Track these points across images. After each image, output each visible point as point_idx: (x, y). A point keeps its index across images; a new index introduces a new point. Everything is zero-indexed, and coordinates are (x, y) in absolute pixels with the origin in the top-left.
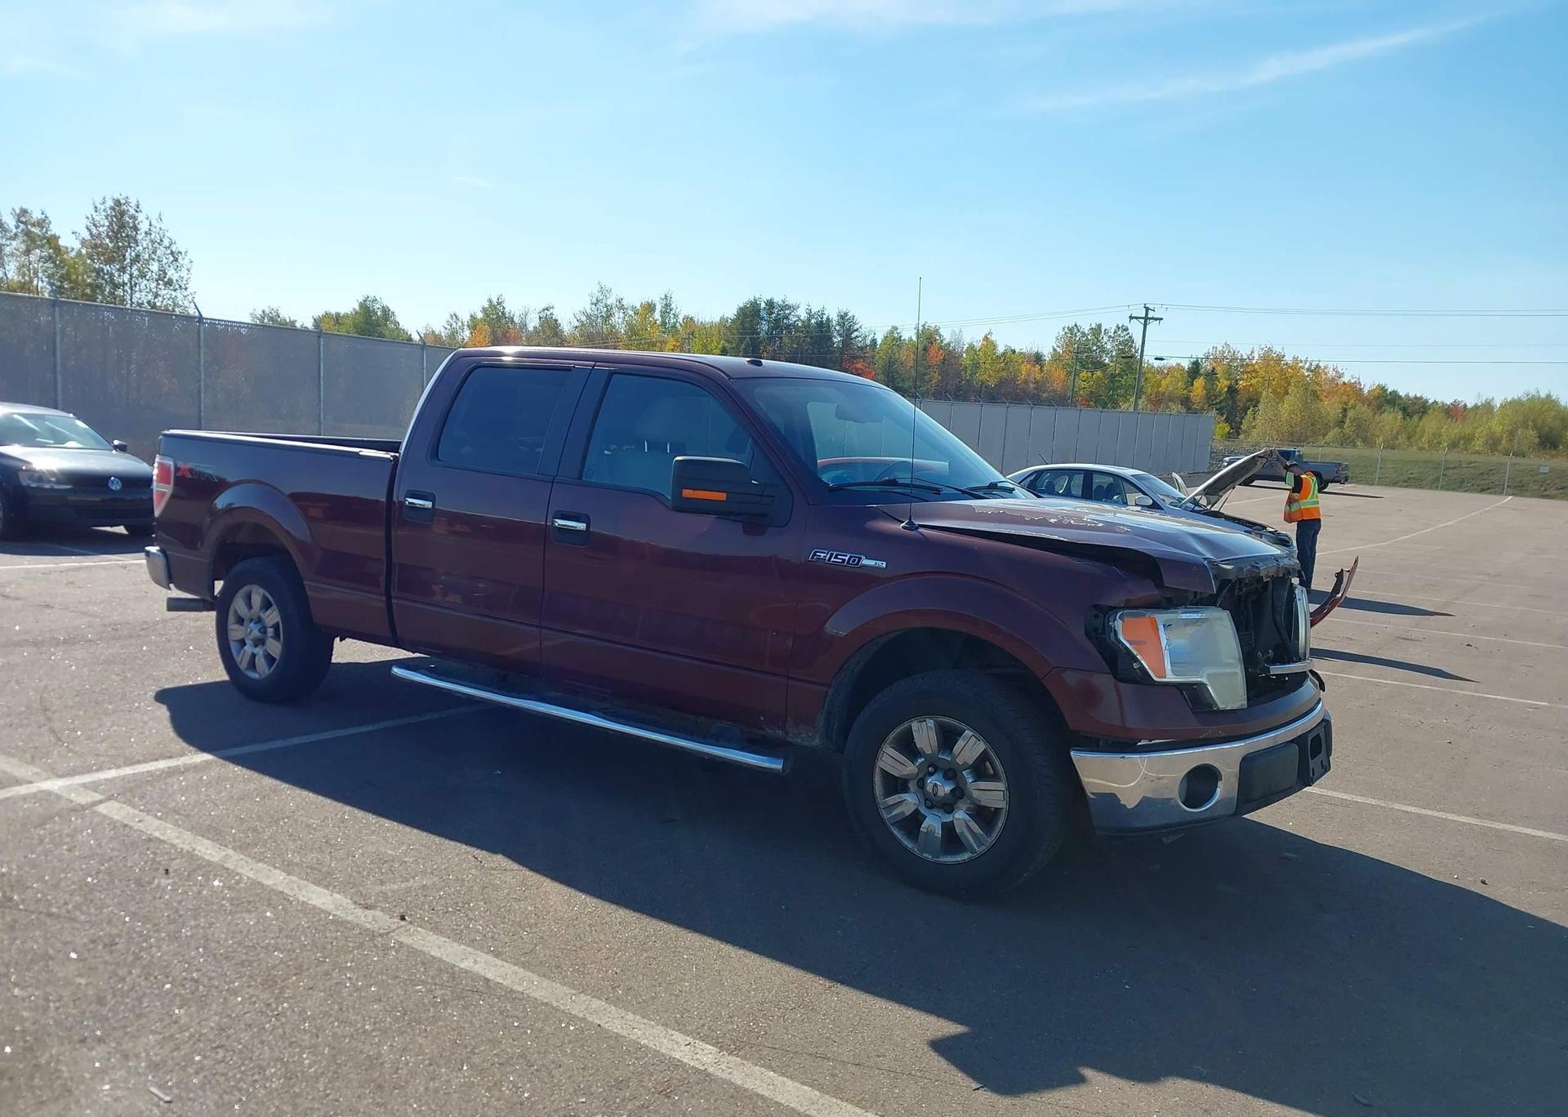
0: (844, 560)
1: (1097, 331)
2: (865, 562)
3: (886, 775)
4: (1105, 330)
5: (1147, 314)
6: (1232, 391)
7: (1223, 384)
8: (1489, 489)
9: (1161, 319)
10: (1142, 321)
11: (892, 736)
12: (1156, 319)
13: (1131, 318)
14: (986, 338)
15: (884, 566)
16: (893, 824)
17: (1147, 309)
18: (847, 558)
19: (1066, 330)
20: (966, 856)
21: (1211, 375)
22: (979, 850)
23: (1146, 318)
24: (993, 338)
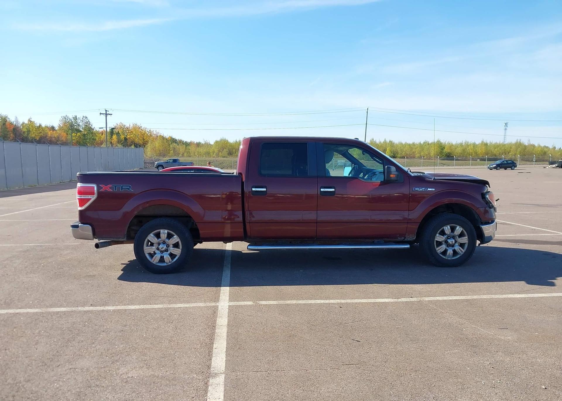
0: (423, 190)
1: (75, 118)
2: (429, 189)
3: (437, 241)
4: (79, 118)
5: (106, 112)
6: (126, 139)
7: (122, 137)
8: (223, 168)
9: (112, 114)
10: (105, 115)
11: (439, 232)
12: (110, 114)
13: (101, 114)
14: (29, 121)
15: (434, 190)
16: (440, 254)
17: (106, 111)
18: (424, 189)
19: (63, 117)
20: (459, 256)
21: (118, 134)
22: (462, 253)
23: (106, 114)
24: (32, 120)
